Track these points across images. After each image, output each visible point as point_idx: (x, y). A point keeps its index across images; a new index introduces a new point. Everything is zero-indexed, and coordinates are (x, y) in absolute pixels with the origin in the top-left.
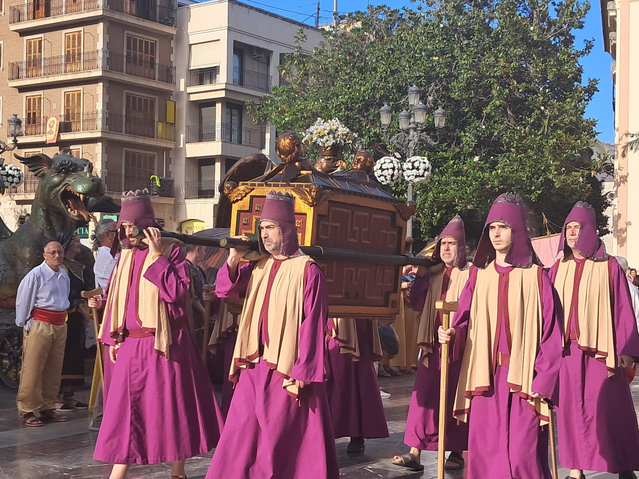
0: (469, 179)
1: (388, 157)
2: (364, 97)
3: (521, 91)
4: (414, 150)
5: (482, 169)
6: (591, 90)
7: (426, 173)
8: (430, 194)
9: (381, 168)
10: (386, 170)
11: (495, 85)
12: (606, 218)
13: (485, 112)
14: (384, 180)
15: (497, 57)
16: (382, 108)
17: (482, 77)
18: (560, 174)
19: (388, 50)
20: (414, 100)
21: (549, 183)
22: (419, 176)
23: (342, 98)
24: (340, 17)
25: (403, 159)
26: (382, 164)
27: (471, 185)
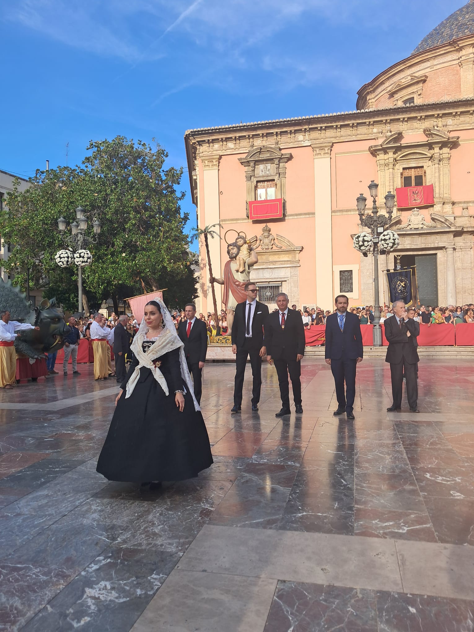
0: (120, 266)
1: (64, 250)
2: (53, 217)
3: (147, 216)
4: (81, 246)
5: (127, 260)
6: (186, 218)
7: (89, 260)
8: (97, 275)
9: (60, 257)
10: (63, 258)
11: (132, 212)
12: (196, 289)
13: (126, 227)
14: (62, 264)
15: (132, 197)
16: (59, 220)
17: (125, 206)
18: (171, 263)
19: (70, 191)
20: (80, 216)
21: (164, 268)
22: (84, 262)
23: (40, 217)
24: (41, 172)
25: (74, 252)
26: (60, 255)
27: (121, 269)
